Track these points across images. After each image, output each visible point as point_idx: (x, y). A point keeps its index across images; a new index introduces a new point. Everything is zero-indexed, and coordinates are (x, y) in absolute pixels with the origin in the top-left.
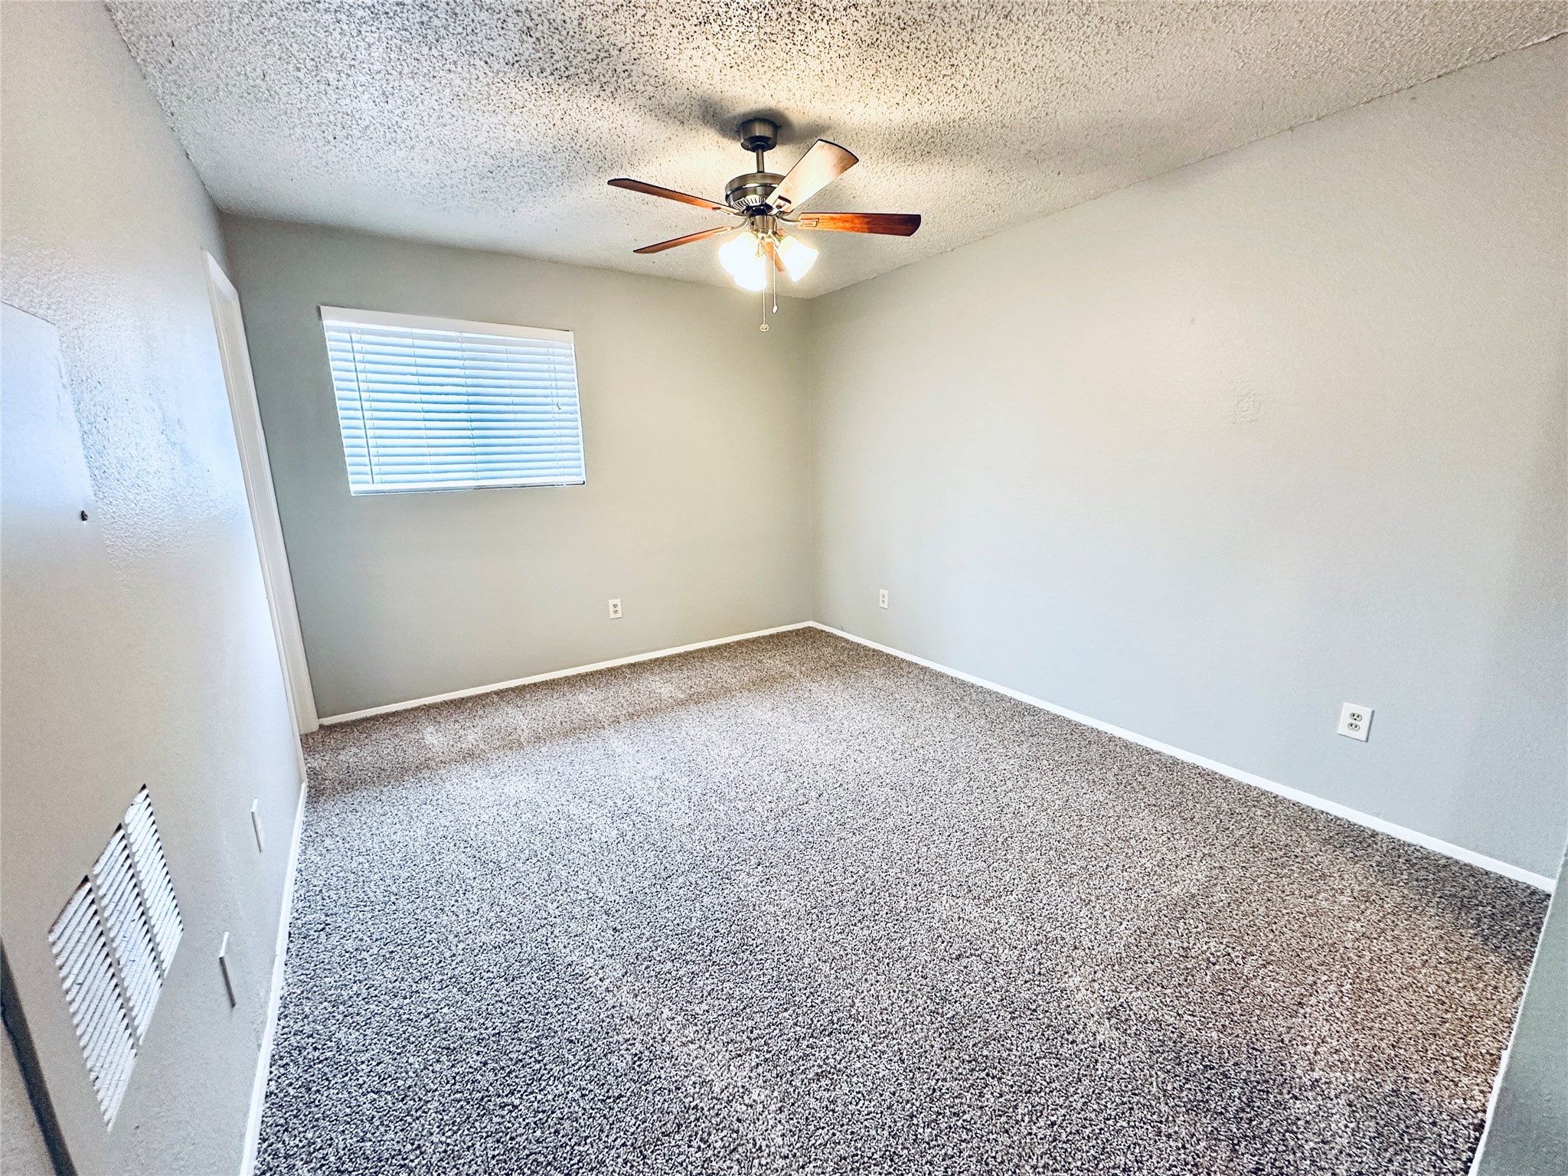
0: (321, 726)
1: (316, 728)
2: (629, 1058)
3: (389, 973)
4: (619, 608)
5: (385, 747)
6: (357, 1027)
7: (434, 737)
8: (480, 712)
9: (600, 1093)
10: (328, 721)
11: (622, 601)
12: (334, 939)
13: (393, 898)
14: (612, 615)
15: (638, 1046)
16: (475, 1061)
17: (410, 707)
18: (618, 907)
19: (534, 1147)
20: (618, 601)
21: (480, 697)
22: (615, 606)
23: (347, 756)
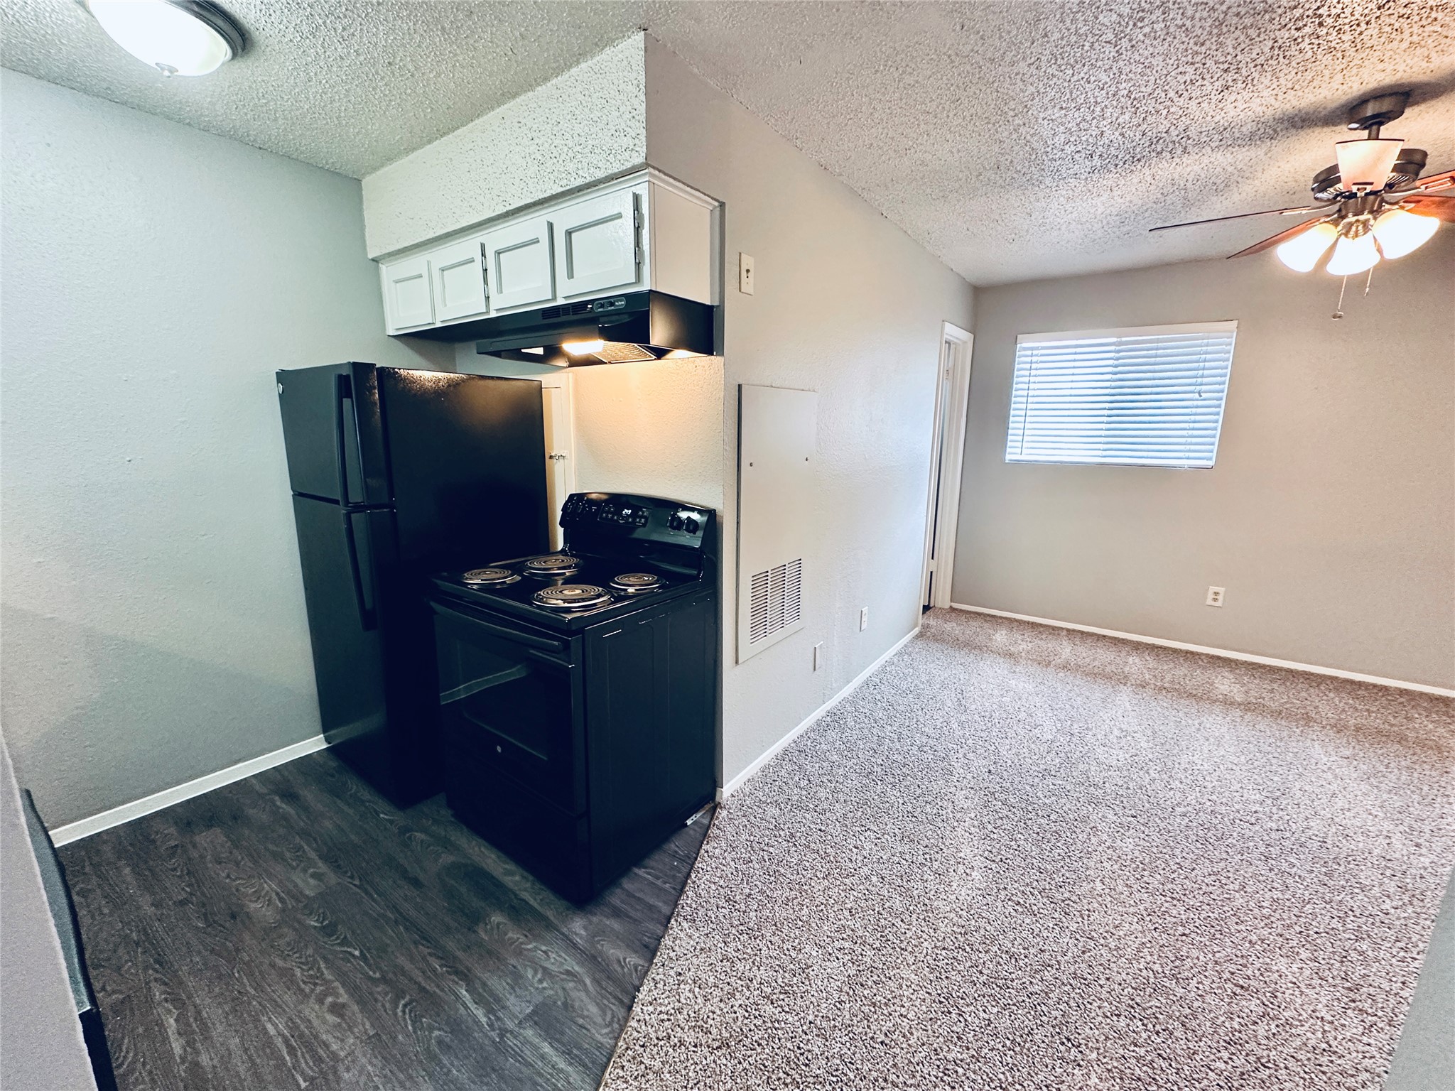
0: (951, 607)
1: (947, 606)
2: (934, 812)
3: (881, 715)
4: (1220, 598)
5: (972, 629)
6: (855, 721)
7: (1001, 637)
8: (1044, 637)
9: (910, 809)
10: (955, 605)
11: (1226, 592)
12: (875, 692)
13: (908, 692)
14: (1209, 602)
15: (944, 813)
16: (880, 761)
17: (1004, 616)
18: (1004, 765)
19: (871, 799)
20: (1221, 590)
21: (1054, 628)
22: (1216, 594)
23: (948, 627)
